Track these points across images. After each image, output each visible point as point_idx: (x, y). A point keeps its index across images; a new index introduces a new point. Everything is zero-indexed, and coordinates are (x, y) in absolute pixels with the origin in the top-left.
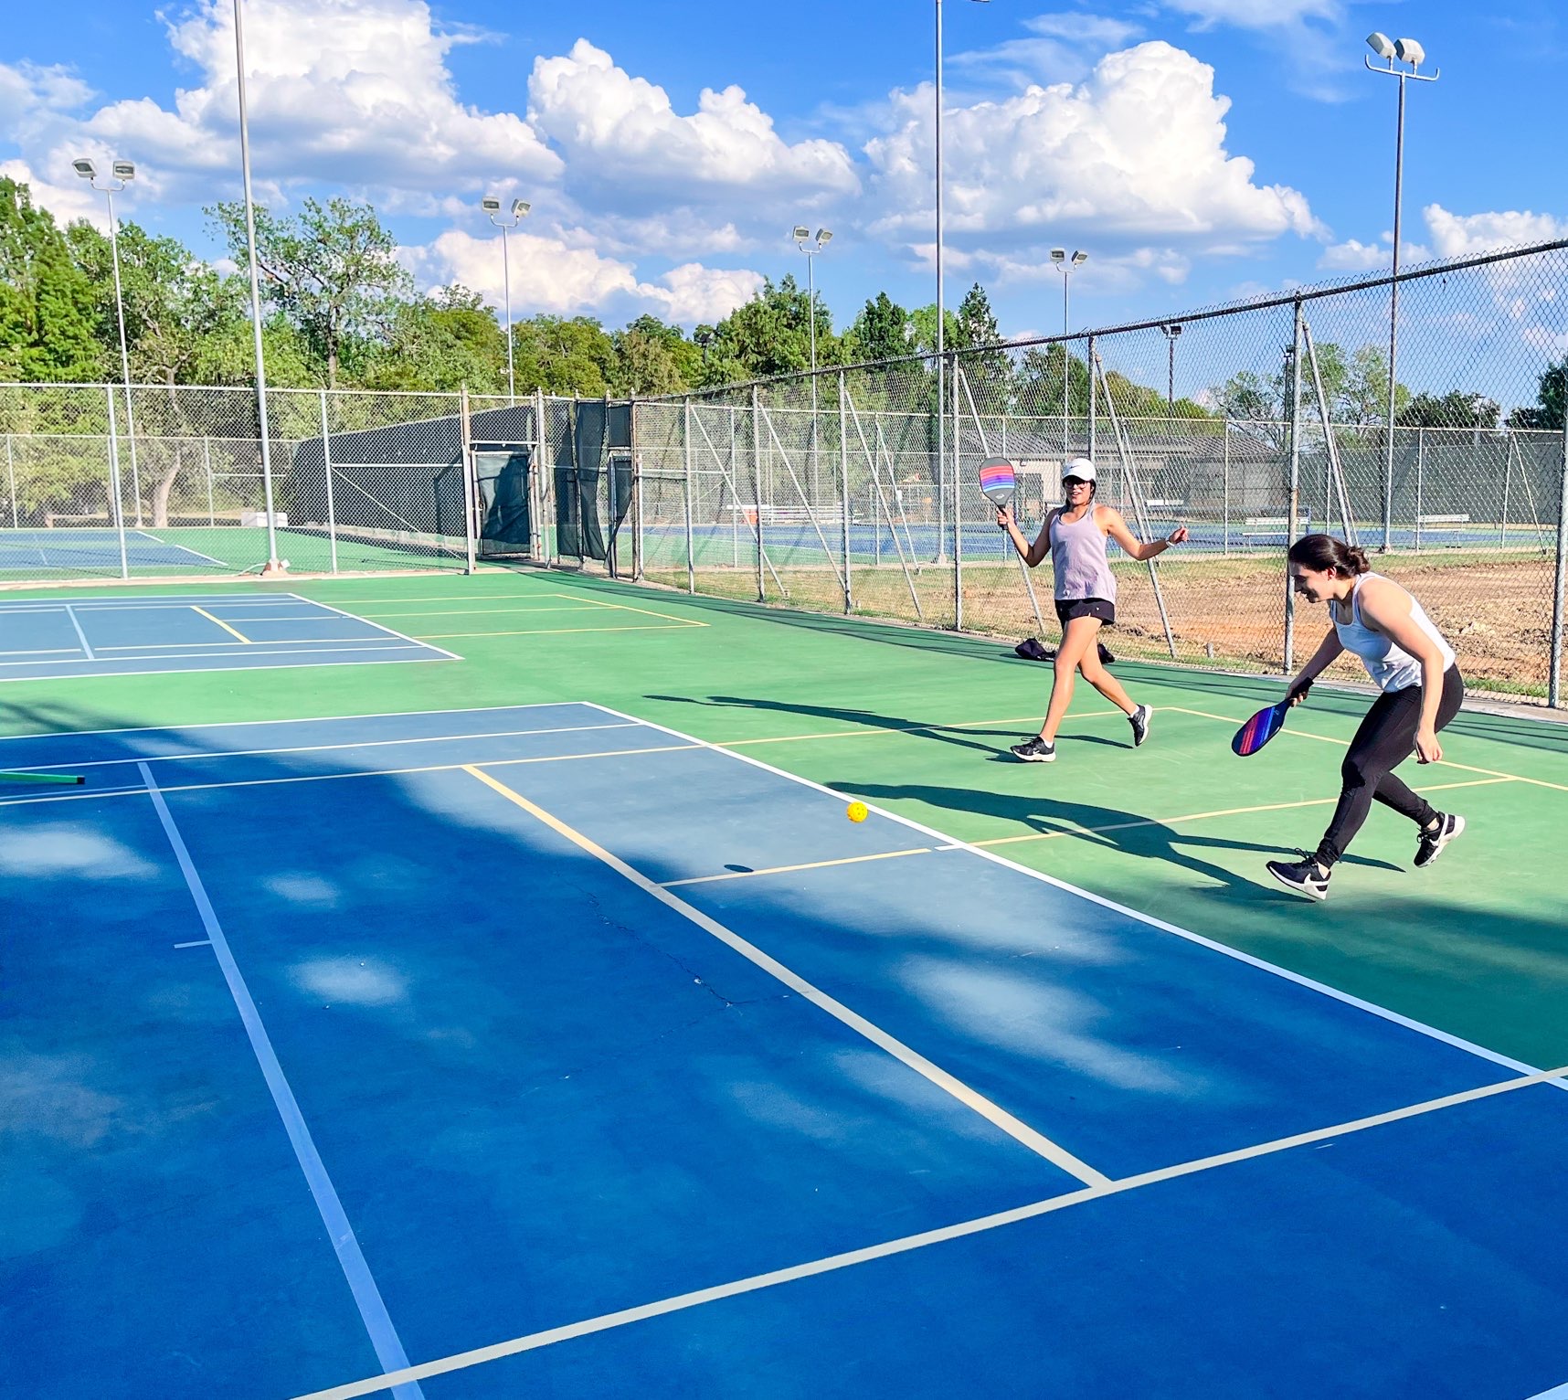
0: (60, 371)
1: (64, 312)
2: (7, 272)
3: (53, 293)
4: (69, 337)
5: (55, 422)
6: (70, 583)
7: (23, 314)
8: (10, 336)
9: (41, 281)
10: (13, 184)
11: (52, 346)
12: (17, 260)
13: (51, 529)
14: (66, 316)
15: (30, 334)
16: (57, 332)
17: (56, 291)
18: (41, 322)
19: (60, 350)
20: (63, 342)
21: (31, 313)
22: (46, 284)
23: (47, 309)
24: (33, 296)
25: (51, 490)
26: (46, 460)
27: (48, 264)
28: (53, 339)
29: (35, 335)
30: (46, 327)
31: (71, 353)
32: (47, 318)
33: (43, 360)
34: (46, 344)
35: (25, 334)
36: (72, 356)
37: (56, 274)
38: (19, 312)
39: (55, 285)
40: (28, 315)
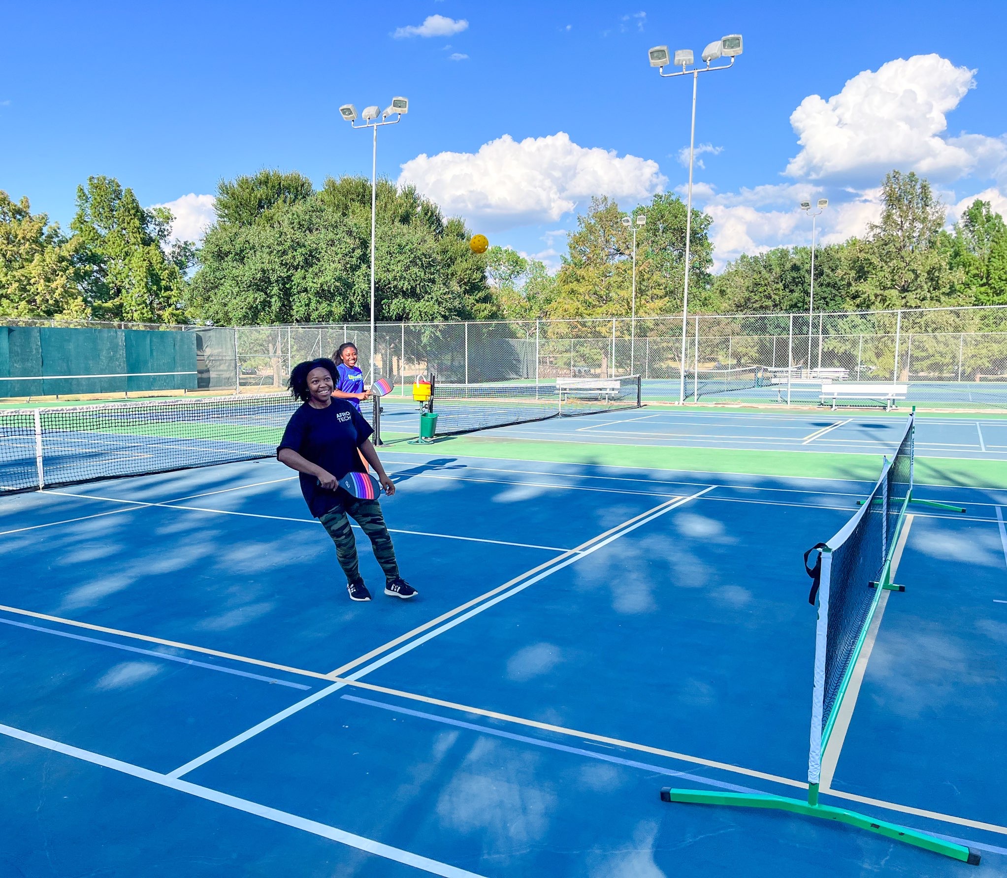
0: (996, 298)
1: (1002, 267)
2: (974, 248)
3: (997, 257)
4: (1003, 280)
5: (988, 325)
6: (982, 411)
7: (979, 270)
8: (971, 281)
9: (992, 252)
10: (981, 202)
11: (993, 285)
12: (980, 242)
13: (978, 382)
14: (1003, 269)
15: (982, 280)
16: (997, 277)
17: (999, 256)
18: (988, 273)
19: (997, 287)
20: (999, 283)
21: (984, 269)
22: (994, 253)
23: (993, 266)
24: (986, 260)
25: (979, 362)
26: (981, 346)
27: (996, 242)
28: (994, 282)
29: (984, 280)
30: (991, 276)
31: (1003, 288)
32: (992, 271)
33: (987, 293)
34: (989, 285)
35: (979, 280)
36: (1003, 290)
37: (1001, 247)
38: (977, 268)
39: (999, 253)
40: (982, 270)
